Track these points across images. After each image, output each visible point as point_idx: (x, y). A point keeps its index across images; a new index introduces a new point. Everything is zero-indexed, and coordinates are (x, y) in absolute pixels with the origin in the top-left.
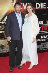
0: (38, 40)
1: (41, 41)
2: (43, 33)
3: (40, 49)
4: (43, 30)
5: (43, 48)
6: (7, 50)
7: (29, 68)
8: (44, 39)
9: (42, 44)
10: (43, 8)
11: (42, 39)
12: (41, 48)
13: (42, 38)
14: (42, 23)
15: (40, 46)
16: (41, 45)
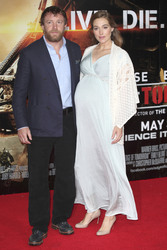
0: (130, 138)
1: (140, 138)
2: (146, 113)
3: (135, 168)
4: (146, 102)
5: (147, 162)
6: (21, 172)
7: (98, 234)
8: (150, 132)
9: (144, 149)
10: (147, 27)
11: (143, 133)
12: (139, 164)
13: (145, 131)
14: (143, 77)
15: (138, 156)
16: (140, 152)
